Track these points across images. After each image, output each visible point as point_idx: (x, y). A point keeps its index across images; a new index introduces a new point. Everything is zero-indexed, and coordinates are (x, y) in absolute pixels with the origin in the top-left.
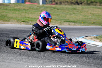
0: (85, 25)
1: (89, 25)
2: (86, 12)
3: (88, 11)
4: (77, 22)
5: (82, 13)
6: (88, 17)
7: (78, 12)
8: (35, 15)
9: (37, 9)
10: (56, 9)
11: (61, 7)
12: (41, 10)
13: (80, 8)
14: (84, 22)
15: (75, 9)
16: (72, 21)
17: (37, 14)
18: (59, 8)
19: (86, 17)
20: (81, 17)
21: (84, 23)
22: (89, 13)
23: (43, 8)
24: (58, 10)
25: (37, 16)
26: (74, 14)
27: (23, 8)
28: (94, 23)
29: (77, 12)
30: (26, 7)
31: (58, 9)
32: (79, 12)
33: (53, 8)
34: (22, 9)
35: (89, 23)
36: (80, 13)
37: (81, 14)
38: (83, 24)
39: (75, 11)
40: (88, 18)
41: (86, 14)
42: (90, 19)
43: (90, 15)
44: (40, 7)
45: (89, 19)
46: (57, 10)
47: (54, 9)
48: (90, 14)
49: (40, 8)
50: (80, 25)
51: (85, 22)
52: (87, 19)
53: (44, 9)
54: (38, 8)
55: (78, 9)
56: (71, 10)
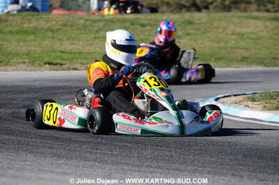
0: (221, 67)
1: (229, 66)
2: (220, 30)
3: (225, 28)
5: (209, 32)
6: (227, 42)
7: (198, 30)
8: (81, 43)
9: (85, 27)
10: (136, 26)
11: (150, 20)
12: (95, 29)
13: (205, 20)
14: (217, 57)
15: (190, 23)
17: (87, 40)
18: (145, 22)
19: (222, 45)
20: (207, 44)
21: (215, 59)
22: (230, 33)
23: (101, 24)
24: (143, 29)
25: (87, 46)
26: (188, 37)
27: (46, 26)
28: (244, 60)
29: (196, 32)
30: (54, 23)
31: (143, 26)
32: (202, 29)
33: (130, 23)
34: (43, 29)
35: (230, 61)
36: (204, 33)
37: (208, 35)
38: (213, 63)
39: (190, 29)
40: (228, 45)
41: (220, 35)
42: (231, 48)
43: (232, 37)
44: (92, 21)
45: (229, 50)
46: (139, 28)
47: (132, 24)
48: (233, 34)
49: (94, 24)
51: (218, 59)
52: (226, 48)
53: (104, 26)
54: (89, 23)
55: (197, 24)
56: (180, 26)
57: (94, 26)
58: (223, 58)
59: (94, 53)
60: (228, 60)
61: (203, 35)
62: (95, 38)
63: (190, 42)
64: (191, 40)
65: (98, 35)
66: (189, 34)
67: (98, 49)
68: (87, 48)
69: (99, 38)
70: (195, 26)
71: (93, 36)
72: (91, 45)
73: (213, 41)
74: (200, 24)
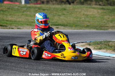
0: (77, 29)
1: (81, 29)
2: (78, 13)
3: (80, 12)
4: (67, 25)
5: (73, 14)
6: (80, 18)
7: (68, 12)
8: (16, 17)
9: (18, 10)
10: (41, 10)
11: (47, 7)
12: (22, 11)
13: (71, 8)
15: (65, 9)
16: (61, 24)
17: (18, 16)
18: (45, 8)
19: (78, 19)
20: (72, 19)
21: (75, 26)
22: (82, 14)
23: (25, 9)
25: (18, 18)
26: (63, 16)
28: (88, 27)
30: (4, 7)
31: (44, 10)
32: (70, 12)
35: (82, 27)
36: (71, 14)
37: (73, 15)
38: (74, 28)
39: (65, 12)
40: (81, 20)
41: (78, 15)
42: (83, 21)
44: (21, 7)
45: (81, 22)
47: (39, 9)
48: (83, 15)
49: (22, 9)
50: (71, 29)
51: (76, 26)
52: (80, 21)
53: (26, 10)
54: (20, 8)
55: (68, 10)
56: (60, 10)
57: (22, 10)
58: (78, 26)
59: (21, 21)
60: (81, 27)
61: (70, 15)
62: (22, 15)
63: (64, 18)
64: (65, 17)
65: (23, 14)
66: (64, 14)
67: (23, 20)
68: (18, 19)
69: (24, 15)
70: (67, 11)
71: (21, 14)
72: (20, 18)
73: (75, 18)
74: (69, 10)
